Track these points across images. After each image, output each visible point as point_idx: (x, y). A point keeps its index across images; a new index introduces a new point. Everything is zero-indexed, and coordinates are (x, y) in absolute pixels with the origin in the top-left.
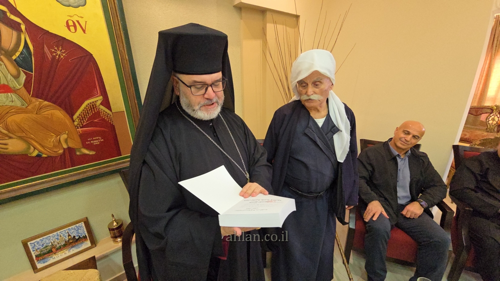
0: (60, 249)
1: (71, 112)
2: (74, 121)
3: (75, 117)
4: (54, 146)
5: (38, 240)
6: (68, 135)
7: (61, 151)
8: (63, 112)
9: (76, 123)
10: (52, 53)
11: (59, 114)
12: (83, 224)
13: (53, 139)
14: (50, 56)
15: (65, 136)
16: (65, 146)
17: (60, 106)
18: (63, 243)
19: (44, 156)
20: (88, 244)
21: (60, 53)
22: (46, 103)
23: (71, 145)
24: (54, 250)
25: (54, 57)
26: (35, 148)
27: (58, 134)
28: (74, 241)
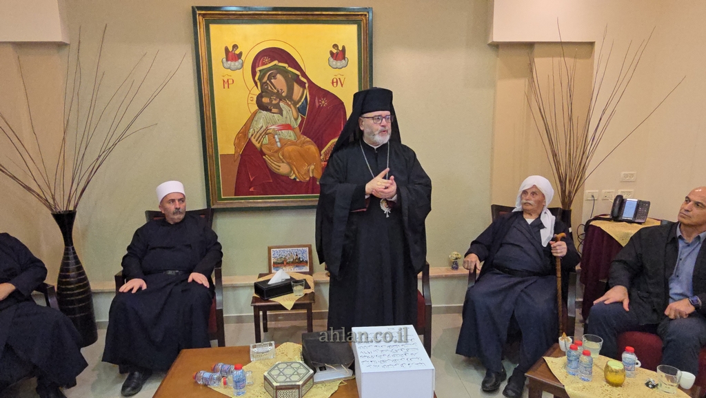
0: (289, 264)
1: (320, 147)
2: (321, 155)
3: (322, 152)
4: (305, 174)
5: (278, 250)
6: (315, 165)
7: (308, 179)
8: (316, 147)
9: (322, 157)
10: (319, 102)
11: (313, 148)
12: (307, 249)
13: (306, 168)
14: (317, 104)
15: (312, 167)
16: (311, 176)
17: (315, 142)
18: (292, 260)
19: (298, 180)
20: (307, 269)
21: (324, 103)
22: (308, 139)
23: (315, 175)
24: (285, 263)
25: (320, 105)
26: (294, 173)
27: (309, 165)
28: (298, 262)
